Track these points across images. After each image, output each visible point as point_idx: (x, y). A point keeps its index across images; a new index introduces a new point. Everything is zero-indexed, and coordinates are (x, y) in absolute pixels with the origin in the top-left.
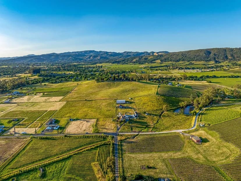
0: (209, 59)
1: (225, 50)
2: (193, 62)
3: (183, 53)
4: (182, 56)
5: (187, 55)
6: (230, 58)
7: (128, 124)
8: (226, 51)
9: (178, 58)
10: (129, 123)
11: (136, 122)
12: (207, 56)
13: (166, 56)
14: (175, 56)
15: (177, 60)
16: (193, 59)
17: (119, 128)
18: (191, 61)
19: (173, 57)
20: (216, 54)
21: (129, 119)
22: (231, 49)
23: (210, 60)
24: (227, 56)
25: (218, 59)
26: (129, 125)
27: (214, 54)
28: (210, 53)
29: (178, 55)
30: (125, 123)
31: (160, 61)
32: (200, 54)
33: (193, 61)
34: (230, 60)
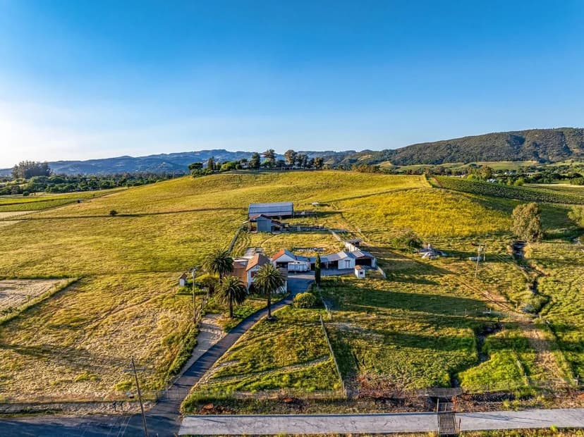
0: (521, 155)
1: (561, 133)
2: (479, 164)
3: (449, 143)
4: (449, 151)
5: (462, 148)
6: (576, 151)
7: (299, 313)
8: (562, 135)
9: (438, 155)
10: (319, 305)
11: (370, 299)
12: (515, 148)
13: (405, 152)
14: (428, 150)
15: (437, 161)
16: (479, 156)
17: (215, 351)
18: (472, 161)
19: (424, 154)
20: (538, 143)
21: (312, 277)
22: (577, 130)
23: (524, 158)
24: (567, 148)
25: (546, 156)
26: (318, 322)
27: (534, 143)
28: (522, 141)
29: (437, 149)
30: (283, 308)
31: (390, 164)
32: (496, 144)
33: (480, 160)
34: (578, 156)
